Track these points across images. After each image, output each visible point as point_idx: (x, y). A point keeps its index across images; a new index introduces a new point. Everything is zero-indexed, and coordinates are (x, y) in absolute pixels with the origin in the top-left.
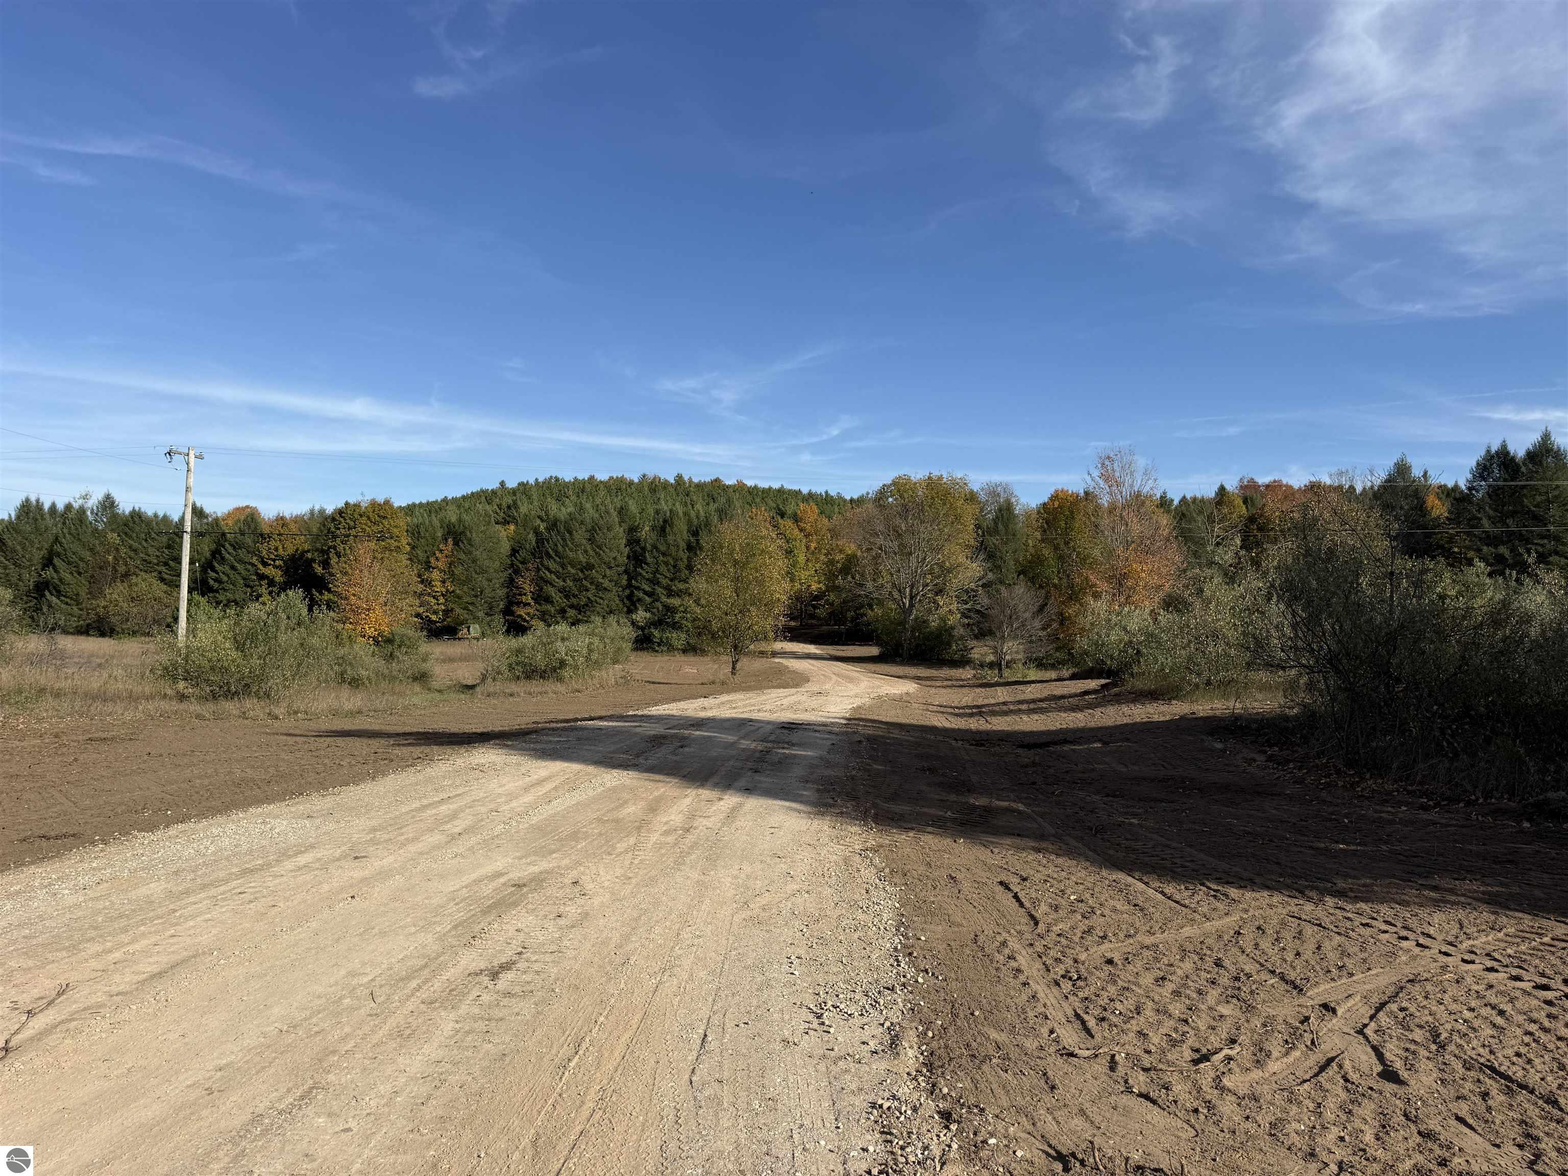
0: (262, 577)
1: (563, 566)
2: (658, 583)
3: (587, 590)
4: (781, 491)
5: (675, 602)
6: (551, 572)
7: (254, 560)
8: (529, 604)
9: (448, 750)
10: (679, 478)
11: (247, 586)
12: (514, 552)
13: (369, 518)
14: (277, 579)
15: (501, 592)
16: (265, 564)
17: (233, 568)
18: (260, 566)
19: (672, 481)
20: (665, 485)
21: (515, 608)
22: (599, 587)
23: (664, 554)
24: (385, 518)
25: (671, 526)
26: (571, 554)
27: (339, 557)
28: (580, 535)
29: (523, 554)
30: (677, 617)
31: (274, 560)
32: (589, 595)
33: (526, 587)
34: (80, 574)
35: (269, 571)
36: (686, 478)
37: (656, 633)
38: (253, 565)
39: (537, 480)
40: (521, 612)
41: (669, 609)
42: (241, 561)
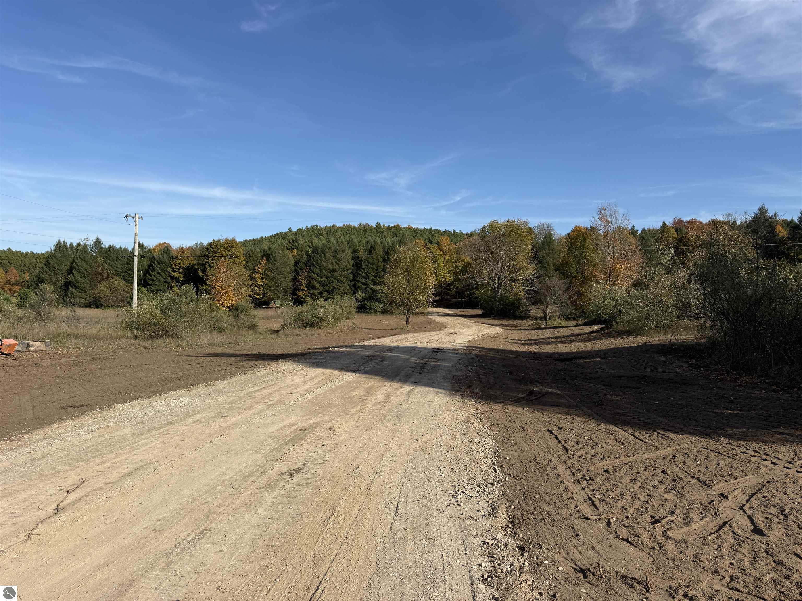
0: (173, 278)
1: (321, 271)
2: (368, 278)
3: (333, 282)
4: (430, 230)
5: (377, 288)
6: (314, 273)
7: (169, 269)
8: (304, 290)
9: (266, 363)
10: (378, 224)
11: (166, 282)
12: (296, 263)
13: (225, 248)
14: (181, 279)
15: (290, 284)
16: (174, 271)
17: (159, 273)
18: (172, 272)
19: (375, 226)
20: (371, 228)
21: (297, 292)
22: (338, 280)
23: (371, 264)
24: (232, 247)
25: (375, 250)
26: (325, 265)
27: (211, 267)
28: (329, 255)
29: (300, 265)
30: (378, 295)
31: (179, 269)
32: (334, 285)
33: (303, 281)
34: (85, 277)
35: (176, 275)
36: (382, 225)
37: (368, 304)
38: (168, 272)
39: (307, 227)
40: (300, 294)
41: (374, 292)
42: (162, 270)
